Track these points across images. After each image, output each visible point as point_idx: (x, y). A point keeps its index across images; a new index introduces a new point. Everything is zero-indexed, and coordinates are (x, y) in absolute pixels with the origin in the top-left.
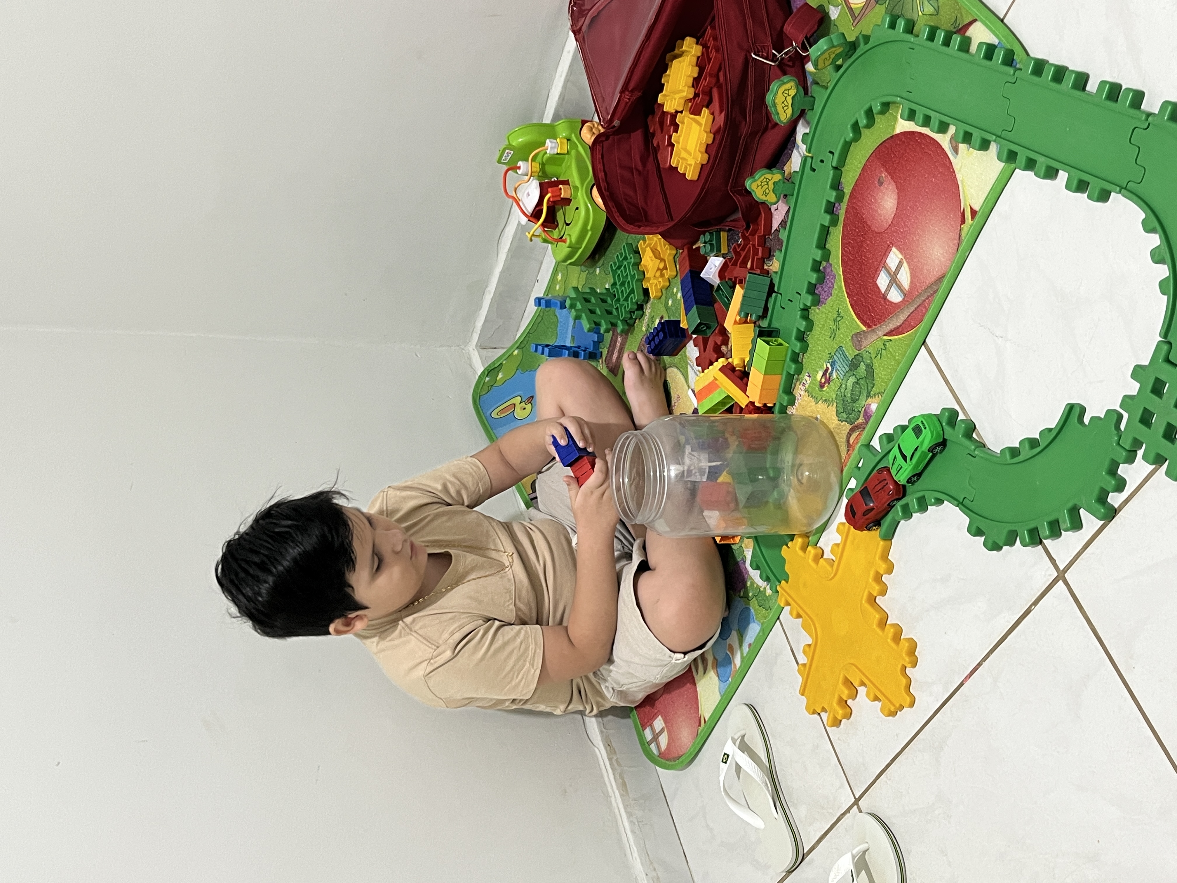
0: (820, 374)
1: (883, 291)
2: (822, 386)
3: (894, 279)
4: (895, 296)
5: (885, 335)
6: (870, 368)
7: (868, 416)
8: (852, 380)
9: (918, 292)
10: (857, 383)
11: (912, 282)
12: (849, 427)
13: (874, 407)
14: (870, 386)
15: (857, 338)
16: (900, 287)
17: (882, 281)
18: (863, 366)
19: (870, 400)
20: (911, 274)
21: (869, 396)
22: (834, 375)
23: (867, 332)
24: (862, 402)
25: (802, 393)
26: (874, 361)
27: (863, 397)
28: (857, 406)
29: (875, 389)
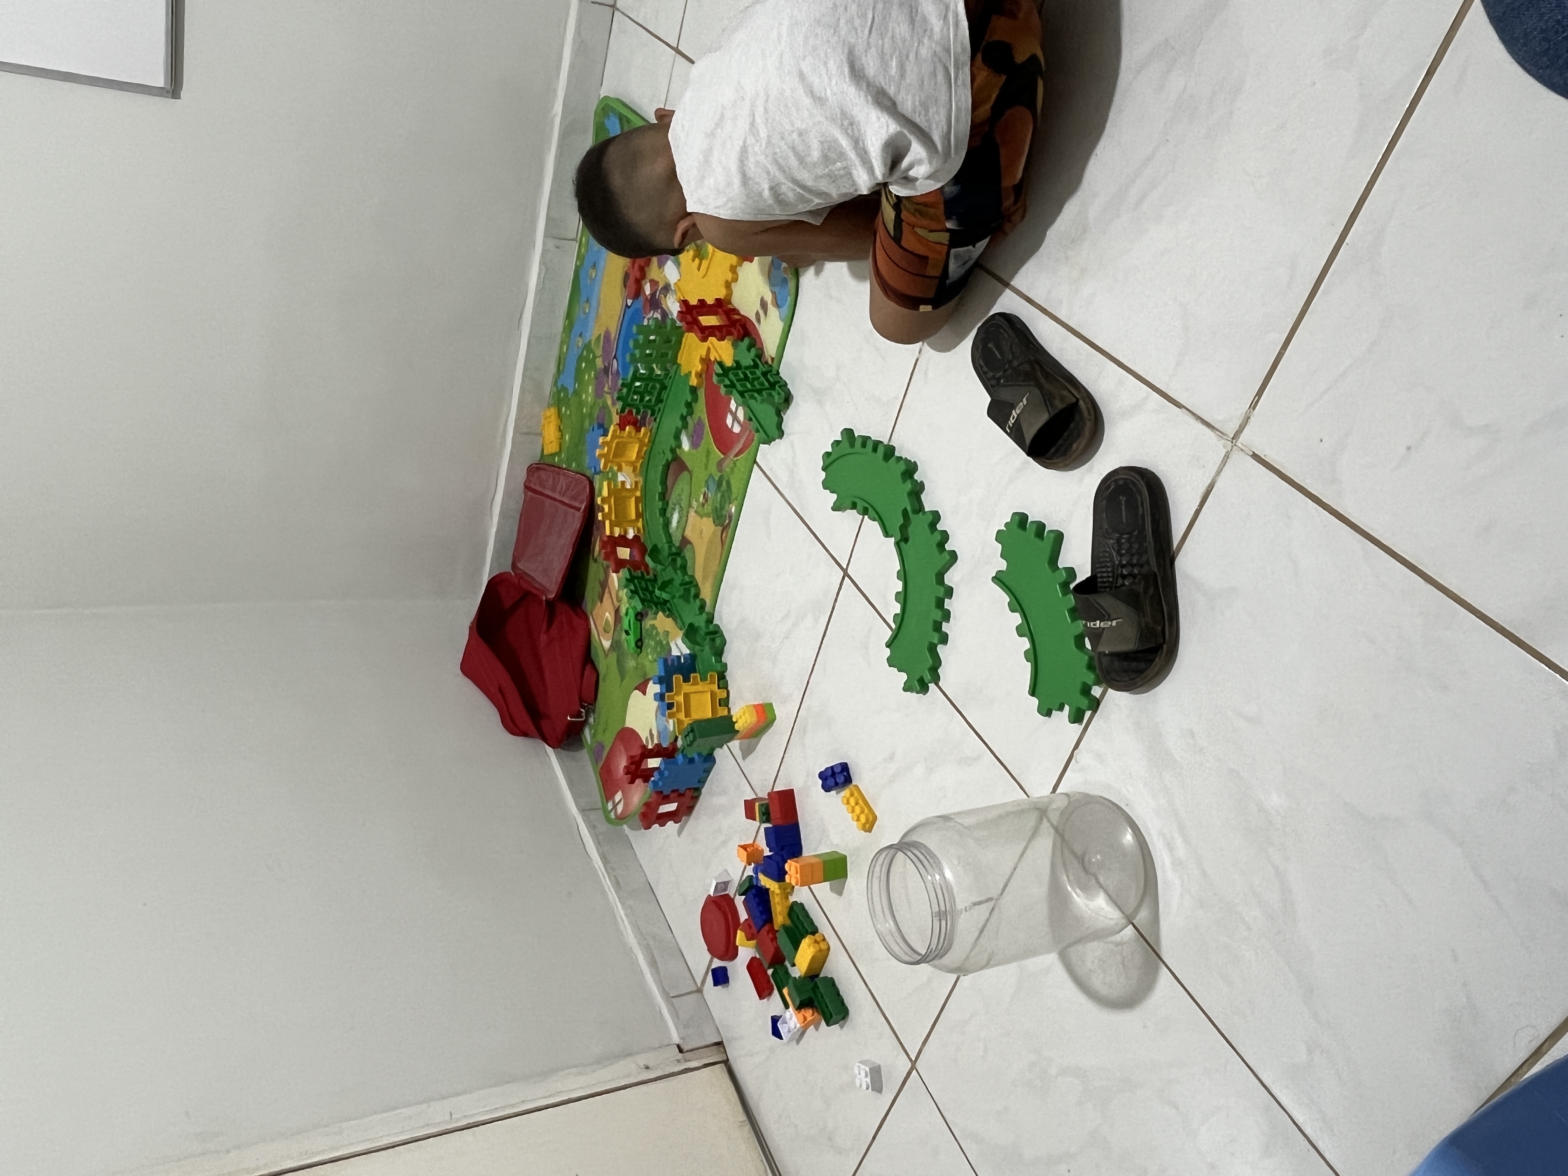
0: (702, 496)
1: (730, 427)
2: (703, 505)
3: (735, 418)
4: (737, 429)
5: (734, 457)
6: (728, 483)
7: (730, 517)
8: (719, 495)
10: (722, 496)
12: (721, 528)
13: (733, 510)
14: (730, 495)
15: (720, 464)
16: (739, 422)
17: (729, 420)
18: (724, 483)
19: (731, 506)
21: (730, 503)
22: (709, 495)
23: (724, 458)
24: (727, 508)
25: (693, 514)
26: (731, 477)
27: (727, 504)
28: (724, 513)
29: (733, 497)
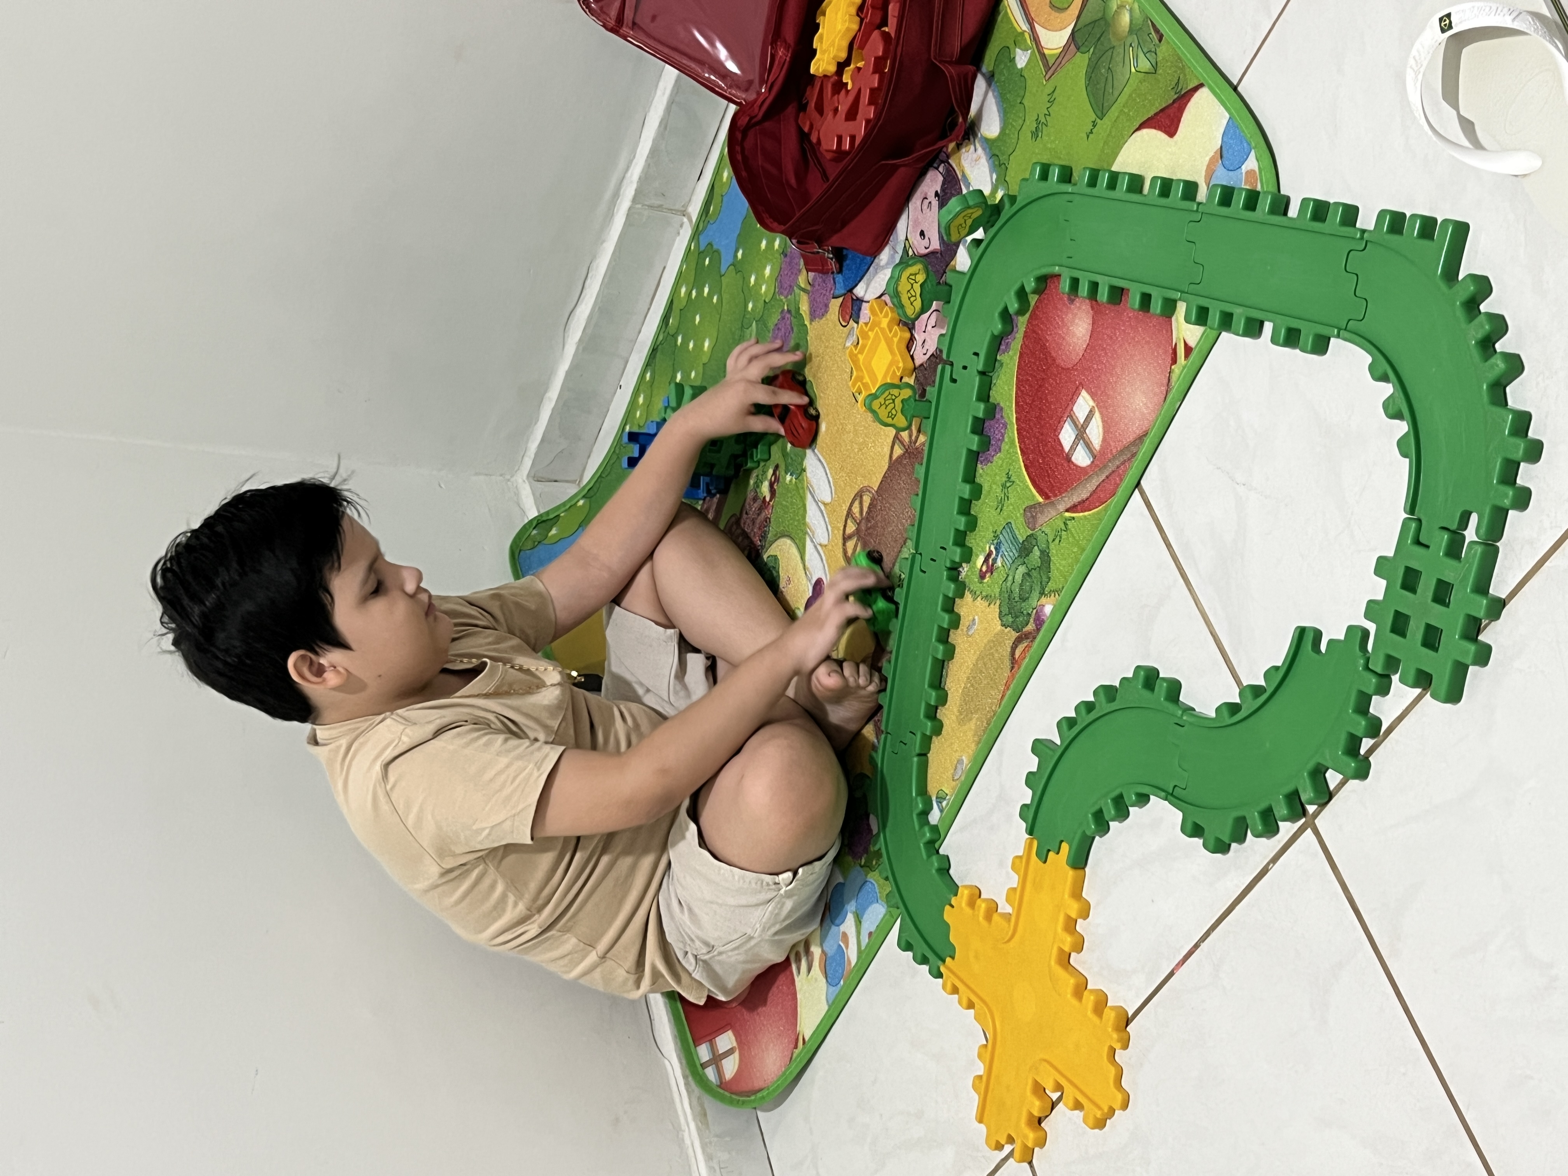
0: (981, 559)
1: (1067, 448)
2: (982, 576)
3: (1081, 434)
4: (1081, 458)
5: (1067, 511)
6: (1045, 556)
7: (1039, 622)
8: (1022, 570)
9: (1112, 454)
10: (1028, 574)
11: (1104, 440)
12: (1015, 635)
13: (1048, 609)
14: (1045, 579)
15: (1032, 513)
16: (1088, 446)
17: (1067, 436)
18: (1036, 552)
19: (1043, 600)
20: (1104, 427)
21: (1042, 593)
22: (999, 563)
23: (1045, 505)
24: (1034, 601)
26: (1052, 546)
27: (1035, 594)
28: (1027, 607)
29: (1051, 585)
